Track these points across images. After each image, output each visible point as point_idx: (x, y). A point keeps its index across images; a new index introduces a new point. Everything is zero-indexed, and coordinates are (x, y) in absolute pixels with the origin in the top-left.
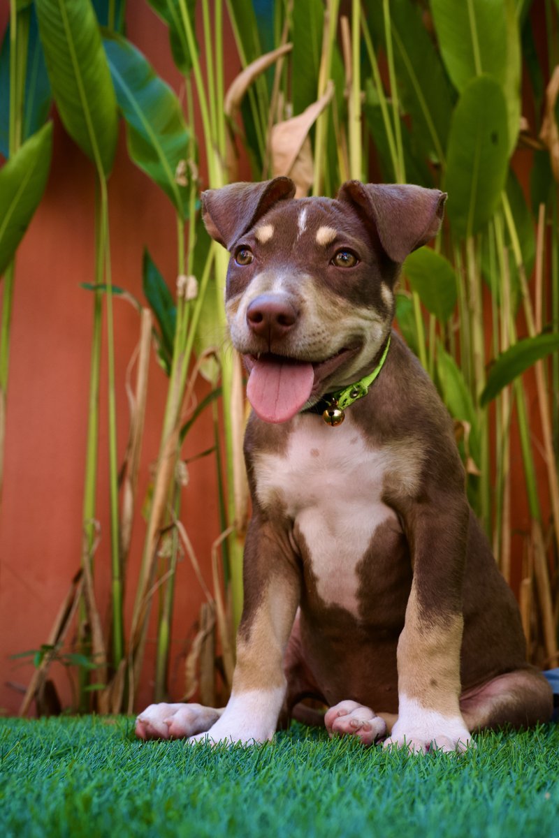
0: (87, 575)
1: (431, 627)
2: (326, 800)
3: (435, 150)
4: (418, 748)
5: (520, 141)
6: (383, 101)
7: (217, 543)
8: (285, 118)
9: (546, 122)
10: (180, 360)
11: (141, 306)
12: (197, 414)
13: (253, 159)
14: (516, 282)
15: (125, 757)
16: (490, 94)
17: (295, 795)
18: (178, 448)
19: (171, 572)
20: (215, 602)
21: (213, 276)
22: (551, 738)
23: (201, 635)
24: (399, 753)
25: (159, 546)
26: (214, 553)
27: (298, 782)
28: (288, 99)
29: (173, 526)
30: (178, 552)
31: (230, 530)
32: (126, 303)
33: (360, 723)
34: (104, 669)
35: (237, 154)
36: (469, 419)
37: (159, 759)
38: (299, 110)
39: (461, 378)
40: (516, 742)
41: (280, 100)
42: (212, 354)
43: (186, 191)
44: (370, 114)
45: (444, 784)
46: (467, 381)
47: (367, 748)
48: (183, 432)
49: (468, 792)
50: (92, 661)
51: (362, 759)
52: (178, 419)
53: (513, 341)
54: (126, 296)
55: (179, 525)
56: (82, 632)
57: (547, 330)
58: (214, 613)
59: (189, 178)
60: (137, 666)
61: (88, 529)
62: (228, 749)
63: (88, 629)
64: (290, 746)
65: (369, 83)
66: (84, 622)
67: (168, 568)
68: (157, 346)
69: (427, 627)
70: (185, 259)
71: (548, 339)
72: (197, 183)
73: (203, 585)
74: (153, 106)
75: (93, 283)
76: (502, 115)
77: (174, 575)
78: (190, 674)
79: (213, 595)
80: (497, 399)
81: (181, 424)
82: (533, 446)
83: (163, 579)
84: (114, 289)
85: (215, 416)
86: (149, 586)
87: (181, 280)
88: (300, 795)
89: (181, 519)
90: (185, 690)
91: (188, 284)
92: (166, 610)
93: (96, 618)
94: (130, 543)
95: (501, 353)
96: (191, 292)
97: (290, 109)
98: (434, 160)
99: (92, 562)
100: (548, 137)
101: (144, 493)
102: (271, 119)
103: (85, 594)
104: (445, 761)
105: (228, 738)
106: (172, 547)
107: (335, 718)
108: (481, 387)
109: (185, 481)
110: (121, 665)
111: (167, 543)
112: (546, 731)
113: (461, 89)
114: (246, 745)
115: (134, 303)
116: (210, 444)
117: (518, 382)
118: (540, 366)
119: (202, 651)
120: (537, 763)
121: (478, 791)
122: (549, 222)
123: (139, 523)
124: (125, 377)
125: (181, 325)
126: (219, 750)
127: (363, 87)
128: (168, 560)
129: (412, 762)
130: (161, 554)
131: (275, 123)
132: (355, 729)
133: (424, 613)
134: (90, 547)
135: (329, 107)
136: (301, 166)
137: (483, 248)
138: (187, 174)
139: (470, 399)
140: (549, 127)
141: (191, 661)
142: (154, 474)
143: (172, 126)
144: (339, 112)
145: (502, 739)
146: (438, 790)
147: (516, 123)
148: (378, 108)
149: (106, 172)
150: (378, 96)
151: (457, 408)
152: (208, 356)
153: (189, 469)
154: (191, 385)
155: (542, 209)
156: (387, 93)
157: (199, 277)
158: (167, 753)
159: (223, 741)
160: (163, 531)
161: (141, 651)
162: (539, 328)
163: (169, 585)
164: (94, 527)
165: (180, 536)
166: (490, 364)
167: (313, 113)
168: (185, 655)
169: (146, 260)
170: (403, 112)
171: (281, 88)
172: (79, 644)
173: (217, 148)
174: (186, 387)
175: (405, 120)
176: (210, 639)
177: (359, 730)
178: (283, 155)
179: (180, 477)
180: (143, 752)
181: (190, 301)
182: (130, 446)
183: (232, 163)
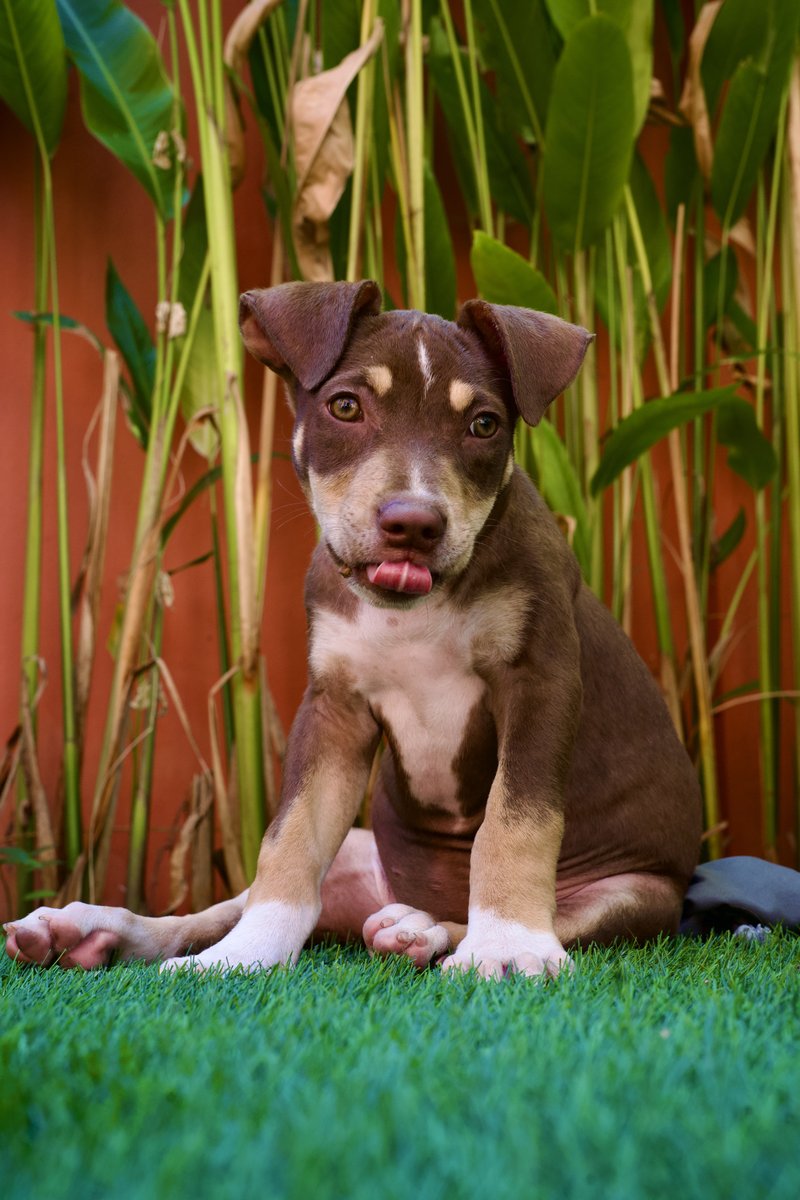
0: (28, 734)
1: (521, 818)
2: (353, 1042)
3: (530, 124)
4: (491, 972)
5: (650, 112)
6: (455, 50)
7: (215, 689)
8: (312, 74)
9: (688, 86)
10: (161, 426)
11: (104, 346)
12: (186, 503)
13: (266, 132)
14: (643, 317)
15: (75, 990)
16: (608, 42)
17: (312, 1036)
18: (160, 555)
19: (149, 730)
20: (212, 773)
21: (208, 304)
22: (678, 956)
23: (193, 819)
24: (463, 979)
25: (131, 693)
26: (211, 703)
27: (316, 1019)
28: (317, 46)
29: (153, 664)
30: (159, 701)
31: (234, 669)
32: (79, 339)
33: (411, 936)
34: (54, 868)
35: (243, 124)
36: (575, 513)
37: (123, 993)
38: (333, 61)
39: (565, 455)
40: (628, 962)
41: (305, 46)
42: (209, 417)
43: (168, 177)
44: (436, 69)
45: (522, 1019)
46: (573, 460)
47: (419, 972)
48: (165, 532)
49: (555, 1029)
50: (36, 857)
51: (411, 988)
52: (158, 511)
53: (639, 403)
54: (81, 331)
55: (161, 663)
56: (21, 816)
57: (686, 386)
58: (212, 789)
59: (173, 158)
60: (101, 864)
61: (29, 669)
62: (223, 977)
63: (30, 812)
64: (311, 970)
65: (435, 23)
66: (24, 802)
67: (145, 725)
68: (127, 405)
69: (515, 818)
70: (168, 278)
71: (687, 399)
72: (183, 165)
73: (196, 749)
74: (118, 48)
75: (33, 313)
76: (625, 74)
77: (153, 734)
78: (178, 874)
79: (210, 764)
80: (616, 484)
81: (163, 519)
82: (664, 551)
83: (137, 740)
84: (63, 320)
85: (213, 508)
86: (117, 750)
87: (162, 308)
88: (318, 1037)
89: (163, 655)
90: (170, 897)
91: (173, 315)
92: (143, 785)
93: (40, 796)
94: (90, 690)
95: (620, 420)
96: (177, 327)
97: (319, 59)
98: (530, 139)
99: (35, 716)
100: (691, 108)
101: (109, 618)
102: (292, 73)
103: (24, 761)
104: (527, 987)
105: (224, 961)
106: (150, 695)
107: (376, 931)
108: (592, 467)
109: (169, 601)
110: (78, 863)
111: (143, 689)
112: (672, 946)
113: (567, 35)
114: (248, 971)
115: (93, 341)
116: (206, 548)
117: (644, 461)
118: (675, 437)
119: (194, 843)
120: (654, 989)
121: (569, 1028)
122: (691, 231)
123: (103, 661)
124: (81, 449)
125: (162, 375)
126: (210, 978)
127: (426, 29)
128: (146, 712)
129: (480, 990)
130: (134, 704)
131: (298, 78)
132: (403, 946)
133: (511, 800)
134: (32, 695)
135: (376, 57)
136: (334, 143)
137: (597, 268)
138: (170, 151)
139: (577, 486)
140: (692, 94)
141: (178, 857)
142: (124, 591)
143: (147, 81)
144: (390, 65)
145: (610, 958)
146: (513, 1027)
147: (646, 87)
148: (449, 61)
149: (49, 149)
150: (449, 44)
151: (559, 498)
152: (202, 419)
153: (174, 584)
154: (177, 462)
155: (681, 210)
156: (461, 40)
157: (188, 306)
158: (134, 982)
159: (215, 965)
160: (137, 673)
161: (106, 843)
162: (675, 386)
163: (147, 748)
164: (37, 666)
165: (161, 679)
166: (605, 436)
167: (353, 65)
168: (170, 848)
169: (111, 279)
170: (484, 68)
171: (307, 29)
172: (17, 834)
173: (212, 114)
174: (170, 465)
175: (487, 79)
176: (205, 824)
177: (410, 945)
178: (310, 126)
179: (162, 595)
180: (101, 981)
181: (174, 339)
182: (89, 550)
183: (235, 137)
